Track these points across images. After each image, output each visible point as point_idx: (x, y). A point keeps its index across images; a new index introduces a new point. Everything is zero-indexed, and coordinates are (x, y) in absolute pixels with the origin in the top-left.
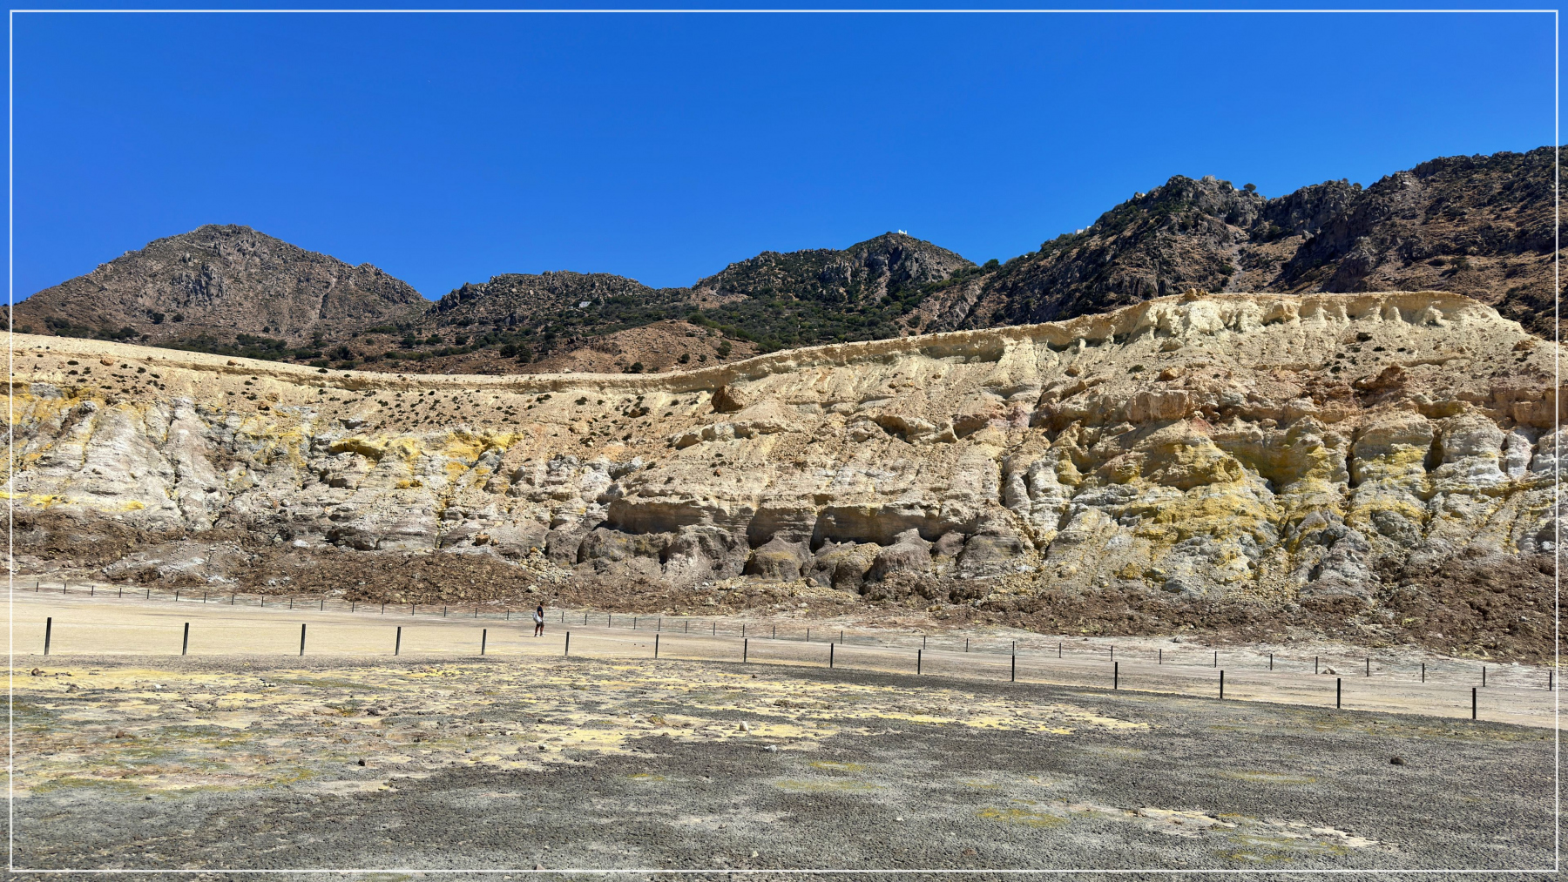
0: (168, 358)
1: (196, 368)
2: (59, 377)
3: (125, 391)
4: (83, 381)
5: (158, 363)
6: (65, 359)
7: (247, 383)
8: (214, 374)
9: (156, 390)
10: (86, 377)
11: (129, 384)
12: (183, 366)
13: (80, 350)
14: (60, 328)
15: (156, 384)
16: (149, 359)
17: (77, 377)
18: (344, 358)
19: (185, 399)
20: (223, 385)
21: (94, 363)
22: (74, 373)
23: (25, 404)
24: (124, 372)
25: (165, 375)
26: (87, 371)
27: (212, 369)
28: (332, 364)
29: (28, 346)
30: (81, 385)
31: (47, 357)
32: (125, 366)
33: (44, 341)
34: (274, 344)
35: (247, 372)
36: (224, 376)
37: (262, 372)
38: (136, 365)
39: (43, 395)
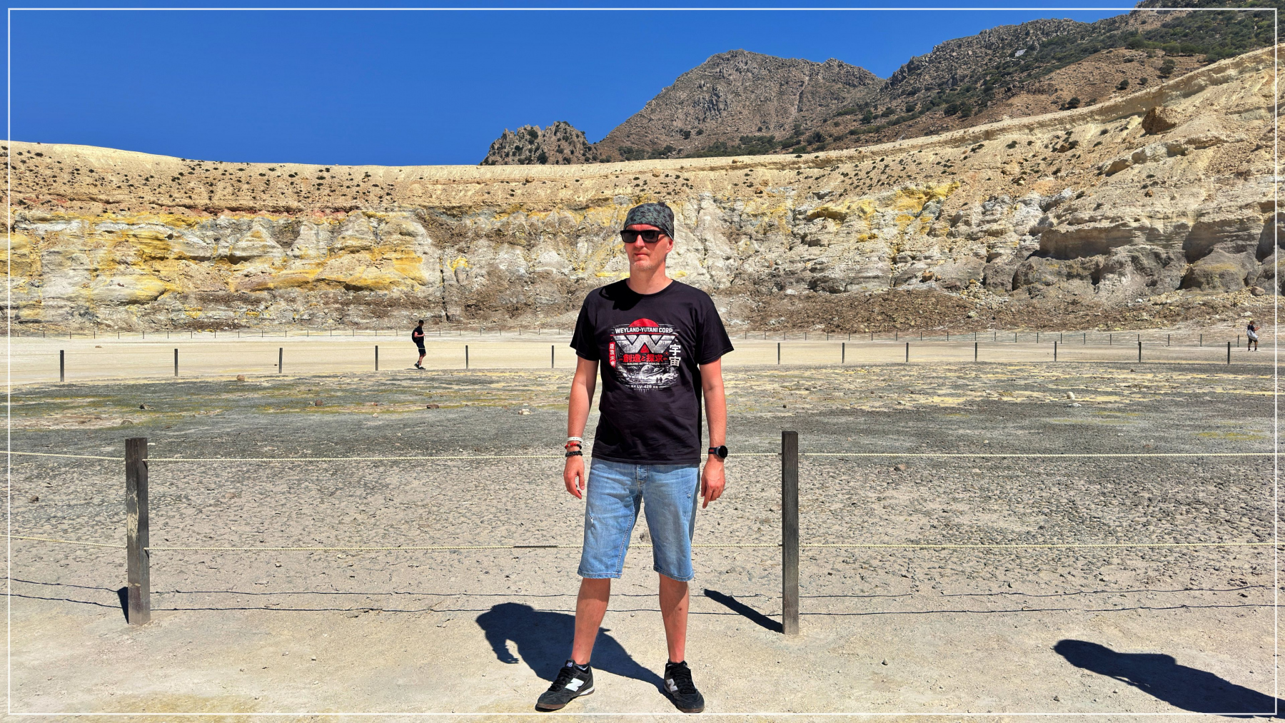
0: (694, 165)
1: (712, 169)
2: (629, 190)
3: (669, 194)
4: (643, 190)
5: (688, 170)
6: (632, 177)
7: (747, 175)
8: (724, 172)
9: (688, 190)
10: (645, 187)
11: (671, 187)
12: (703, 169)
13: (640, 169)
14: (629, 154)
15: (687, 185)
16: (682, 168)
17: (640, 188)
18: (818, 141)
19: (707, 194)
20: (730, 179)
21: (648, 177)
22: (638, 185)
23: (612, 211)
24: (668, 180)
25: (693, 178)
26: (645, 183)
27: (722, 168)
28: (809, 148)
29: (610, 171)
30: (642, 193)
31: (621, 177)
32: (667, 176)
33: (618, 166)
34: (766, 140)
35: (746, 166)
36: (731, 173)
37: (756, 165)
38: (673, 174)
39: (621, 204)
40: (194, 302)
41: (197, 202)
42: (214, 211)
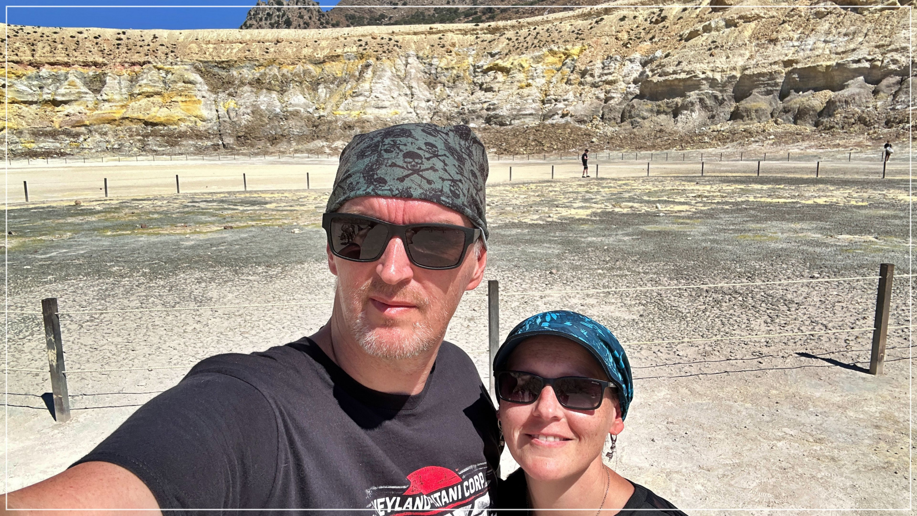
0: (402, 30)
1: (415, 34)
2: (355, 49)
3: (384, 52)
4: (365, 49)
5: (397, 34)
6: (356, 39)
7: (440, 38)
8: (423, 36)
9: (398, 49)
10: (366, 47)
11: (386, 47)
12: (408, 34)
13: (362, 33)
14: (354, 20)
15: (397, 46)
16: (393, 32)
17: (362, 48)
18: (491, 14)
19: (412, 52)
20: (428, 42)
21: (369, 38)
22: (361, 45)
23: (343, 65)
24: (383, 41)
25: (401, 40)
26: (367, 44)
27: (422, 33)
28: (484, 18)
29: (340, 35)
30: (364, 52)
31: (348, 39)
32: (382, 38)
33: (346, 30)
34: (452, 11)
35: (439, 32)
36: (429, 36)
37: (447, 31)
38: (386, 37)
39: (349, 60)
40: (28, 136)
41: (22, 58)
42: (37, 65)
